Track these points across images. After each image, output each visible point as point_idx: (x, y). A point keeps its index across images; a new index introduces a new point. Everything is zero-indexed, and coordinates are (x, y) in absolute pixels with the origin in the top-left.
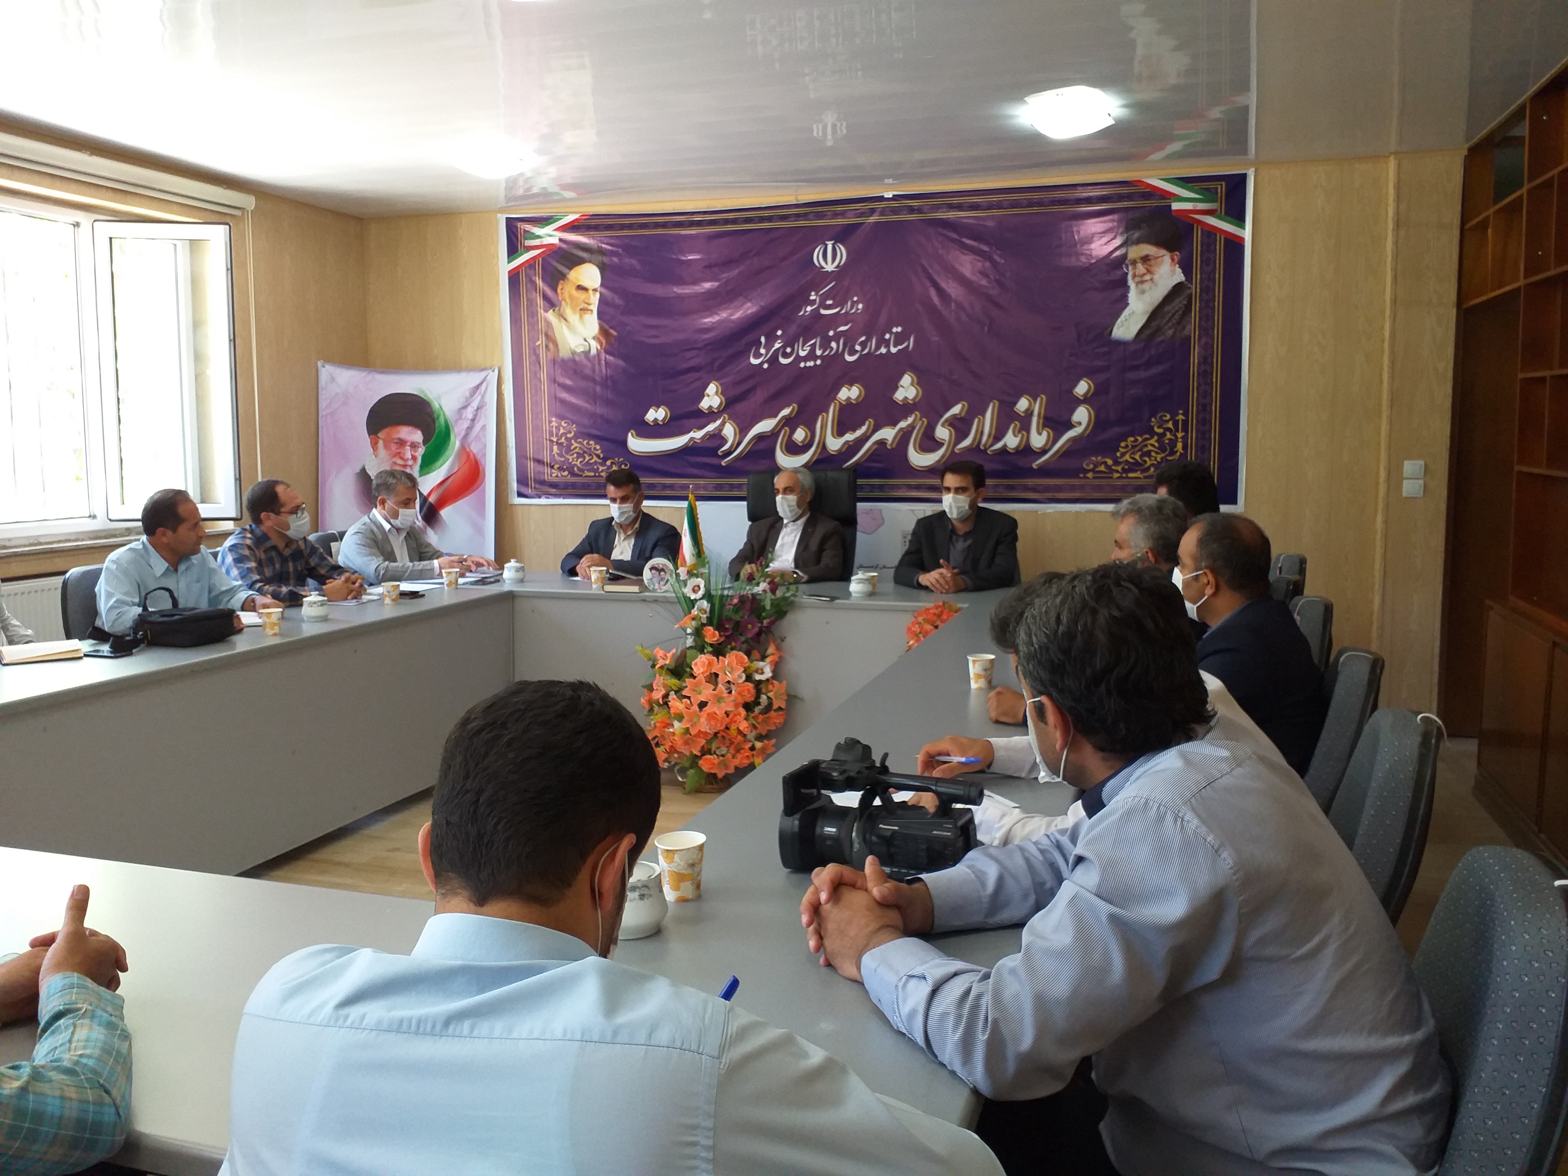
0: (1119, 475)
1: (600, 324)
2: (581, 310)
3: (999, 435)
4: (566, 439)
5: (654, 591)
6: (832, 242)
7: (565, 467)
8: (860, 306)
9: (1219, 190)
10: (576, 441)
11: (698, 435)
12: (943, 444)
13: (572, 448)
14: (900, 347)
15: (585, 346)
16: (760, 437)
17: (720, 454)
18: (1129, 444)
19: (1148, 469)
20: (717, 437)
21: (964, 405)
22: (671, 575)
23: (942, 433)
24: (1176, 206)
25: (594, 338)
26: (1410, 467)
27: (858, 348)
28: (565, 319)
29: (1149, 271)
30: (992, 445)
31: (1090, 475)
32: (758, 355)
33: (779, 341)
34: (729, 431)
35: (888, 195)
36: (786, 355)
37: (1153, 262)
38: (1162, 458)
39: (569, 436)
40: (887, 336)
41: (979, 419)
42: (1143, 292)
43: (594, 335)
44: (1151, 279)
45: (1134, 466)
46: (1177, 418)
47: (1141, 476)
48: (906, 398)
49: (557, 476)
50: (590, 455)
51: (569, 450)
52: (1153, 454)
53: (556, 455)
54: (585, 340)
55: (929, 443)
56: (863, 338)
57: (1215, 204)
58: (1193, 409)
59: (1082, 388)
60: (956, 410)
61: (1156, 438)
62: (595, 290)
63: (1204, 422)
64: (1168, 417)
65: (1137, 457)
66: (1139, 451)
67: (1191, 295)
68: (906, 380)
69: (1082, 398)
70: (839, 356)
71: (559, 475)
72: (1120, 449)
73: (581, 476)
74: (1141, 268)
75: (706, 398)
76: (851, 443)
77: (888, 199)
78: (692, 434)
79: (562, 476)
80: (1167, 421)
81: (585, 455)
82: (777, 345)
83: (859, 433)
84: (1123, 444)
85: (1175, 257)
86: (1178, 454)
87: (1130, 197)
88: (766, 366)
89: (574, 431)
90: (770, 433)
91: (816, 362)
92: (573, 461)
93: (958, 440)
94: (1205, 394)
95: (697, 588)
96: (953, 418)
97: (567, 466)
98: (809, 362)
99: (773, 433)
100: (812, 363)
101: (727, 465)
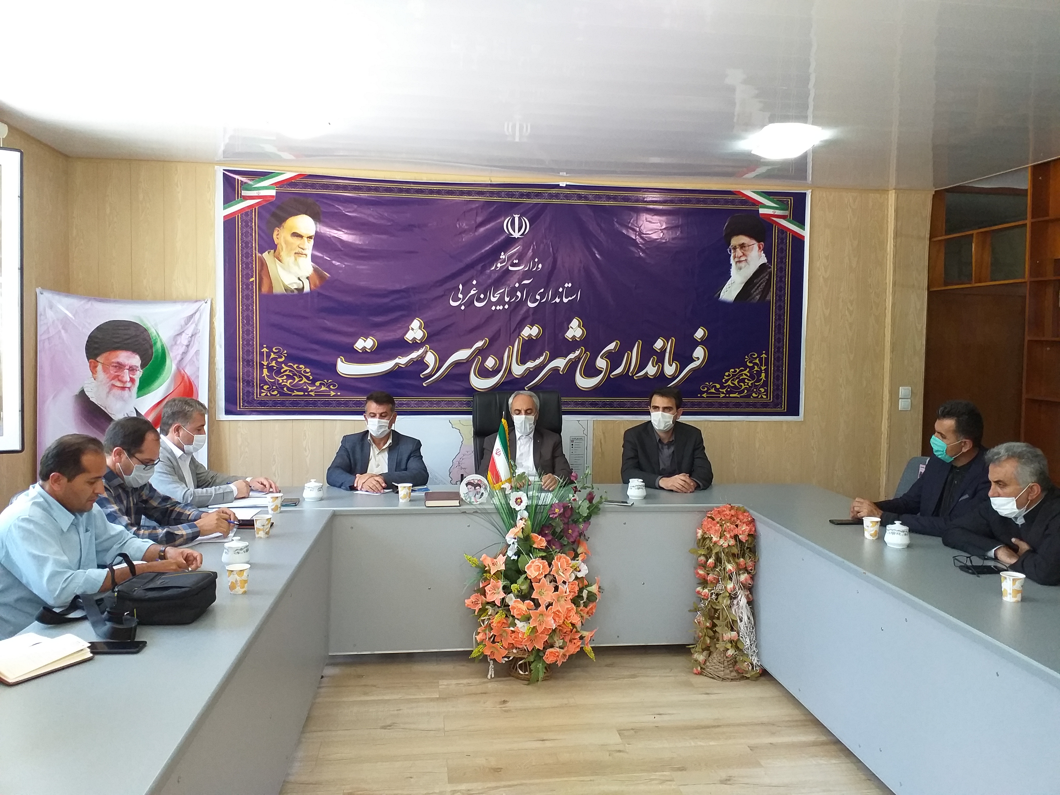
0: (724, 395)
2: (295, 253)
3: (642, 366)
4: (277, 363)
5: (471, 503)
7: (274, 387)
8: (540, 266)
9: (789, 203)
10: (286, 365)
11: (402, 361)
12: (601, 372)
13: (282, 371)
14: (570, 298)
15: (299, 283)
16: (457, 364)
17: (421, 376)
18: (731, 373)
19: (743, 391)
20: (420, 363)
21: (617, 343)
22: (486, 489)
23: (601, 363)
24: (762, 211)
25: (308, 278)
26: (903, 391)
27: (538, 297)
28: (280, 261)
29: (744, 255)
30: (636, 373)
31: (704, 395)
32: (456, 299)
33: (475, 289)
34: (430, 358)
35: (563, 184)
36: (479, 300)
37: (747, 248)
38: (752, 384)
39: (279, 360)
40: (561, 290)
41: (628, 354)
42: (740, 269)
44: (746, 260)
45: (735, 389)
46: (762, 356)
47: (738, 396)
48: (574, 336)
49: (266, 395)
50: (300, 377)
51: (279, 372)
52: (746, 381)
53: (266, 377)
55: (591, 371)
56: (542, 290)
57: (787, 211)
58: (772, 350)
59: (700, 334)
60: (611, 346)
61: (748, 369)
62: (310, 237)
63: (778, 359)
64: (756, 355)
65: (736, 383)
66: (737, 378)
67: (770, 273)
68: (575, 323)
69: (699, 341)
70: (522, 303)
71: (269, 395)
72: (725, 377)
73: (290, 395)
74: (739, 252)
75: (410, 331)
76: (531, 370)
77: (562, 187)
78: (397, 360)
79: (272, 395)
80: (756, 358)
81: (295, 377)
82: (473, 292)
83: (538, 362)
84: (727, 374)
85: (761, 245)
86: (762, 381)
87: (732, 202)
88: (463, 308)
89: (284, 356)
90: (465, 361)
91: (504, 307)
92: (283, 382)
93: (613, 369)
94: (779, 340)
95: (519, 500)
96: (609, 352)
97: (276, 387)
98: (498, 306)
99: (467, 361)
100: (501, 307)
101: (427, 386)
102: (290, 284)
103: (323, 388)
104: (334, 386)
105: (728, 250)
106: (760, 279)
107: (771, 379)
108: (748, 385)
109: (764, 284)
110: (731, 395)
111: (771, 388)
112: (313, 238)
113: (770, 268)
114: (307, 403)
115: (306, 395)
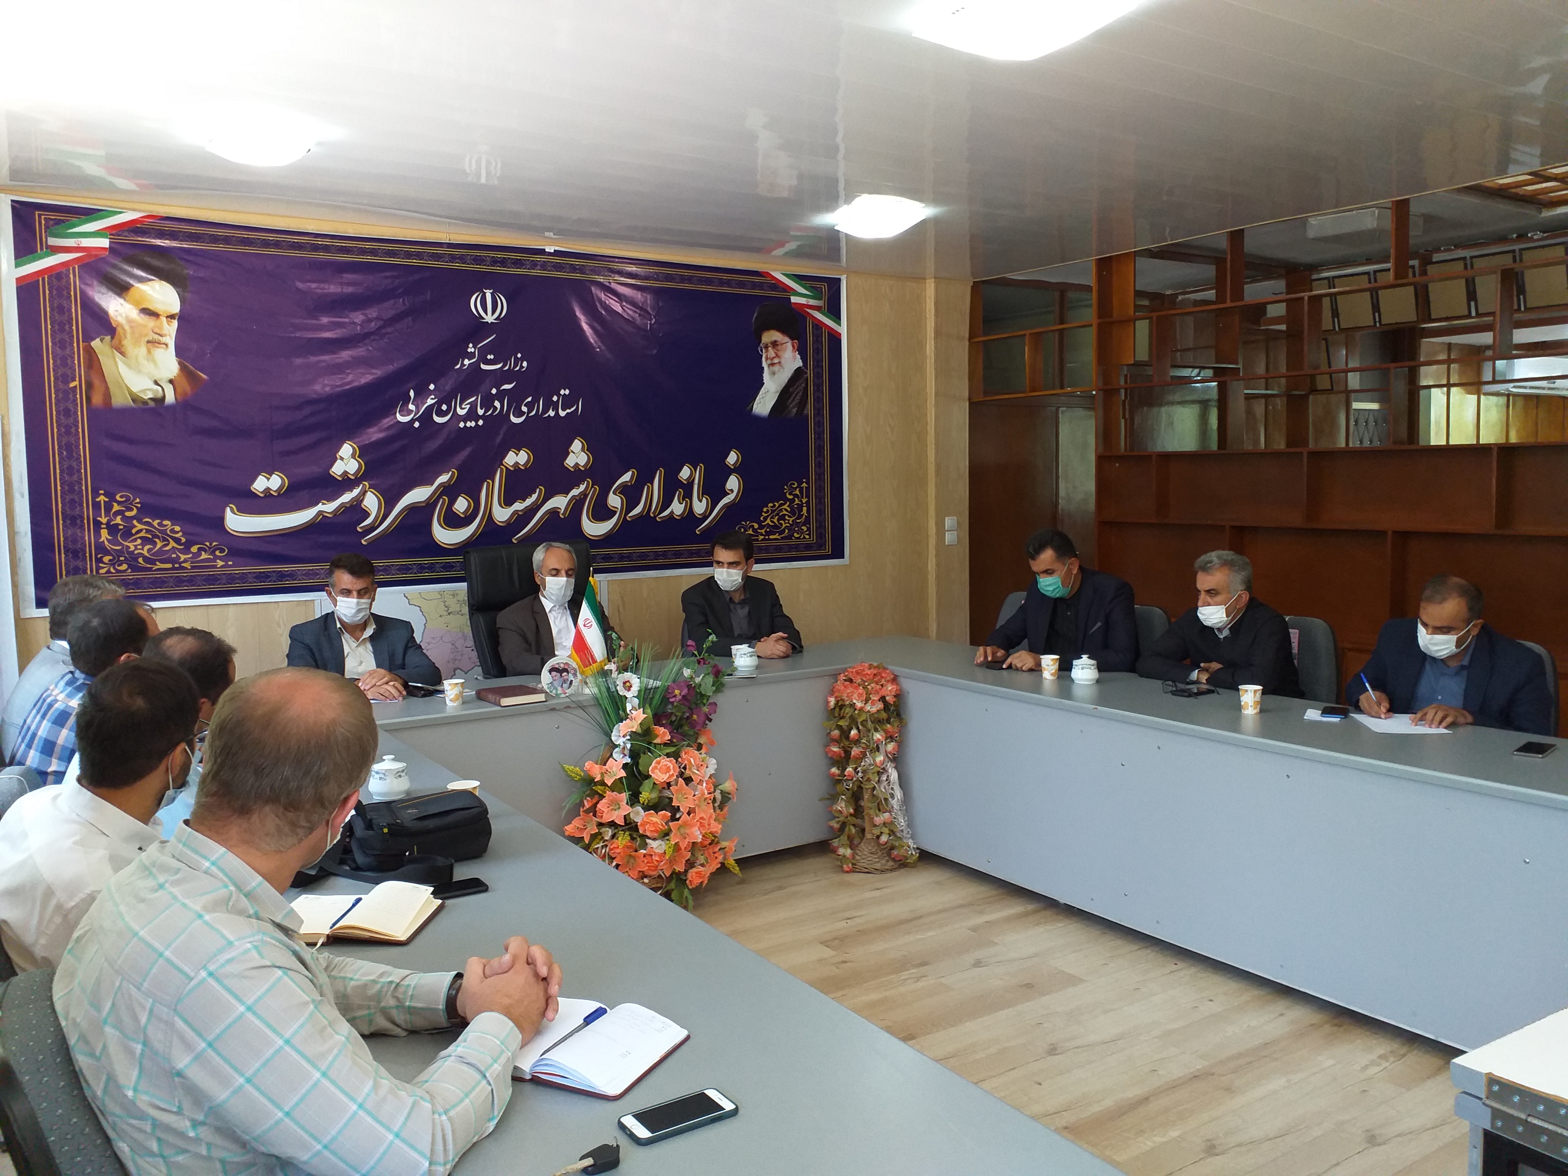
0: (763, 537)
3: (666, 502)
4: (125, 518)
6: (491, 291)
7: (122, 558)
8: (525, 364)
9: (823, 290)
10: (140, 521)
11: (329, 507)
12: (615, 513)
13: (134, 531)
14: (568, 411)
16: (412, 509)
17: (359, 529)
18: (770, 509)
19: (784, 531)
20: (356, 510)
21: (633, 473)
22: (575, 675)
23: (614, 501)
24: (794, 299)
26: (949, 522)
27: (524, 409)
29: (777, 356)
30: (659, 514)
32: (406, 412)
33: (433, 397)
34: (371, 502)
35: (550, 249)
36: (441, 414)
37: (779, 347)
38: (793, 521)
39: (128, 514)
40: (555, 398)
41: (648, 488)
42: (774, 373)
45: (774, 529)
46: (802, 486)
47: (778, 537)
48: (577, 464)
49: (108, 572)
50: (165, 540)
51: (128, 533)
52: (787, 517)
53: (106, 543)
54: (156, 383)
55: (601, 512)
56: (529, 399)
57: (821, 302)
58: (813, 476)
59: (732, 458)
60: (626, 478)
61: (788, 503)
63: (820, 489)
64: (796, 485)
65: (775, 520)
66: (776, 515)
68: (577, 445)
69: (732, 467)
70: (503, 417)
71: (112, 570)
72: (763, 514)
73: (150, 569)
74: (771, 352)
75: (339, 461)
76: (520, 513)
77: (550, 254)
78: (320, 507)
79: (118, 571)
80: (795, 488)
81: (157, 540)
82: (430, 401)
83: (529, 501)
84: (765, 510)
86: (804, 517)
87: (760, 286)
88: (417, 425)
89: (136, 507)
90: (424, 504)
91: (476, 422)
92: (136, 549)
93: (630, 508)
94: (820, 465)
96: (624, 486)
97: (125, 557)
98: (469, 422)
99: (427, 504)
100: (473, 424)
101: (368, 544)
103: (204, 556)
104: (222, 551)
105: (759, 349)
106: (795, 387)
107: (813, 515)
108: (789, 523)
109: (800, 394)
110: (771, 537)
111: (813, 525)
113: (806, 373)
114: (179, 581)
115: (177, 569)
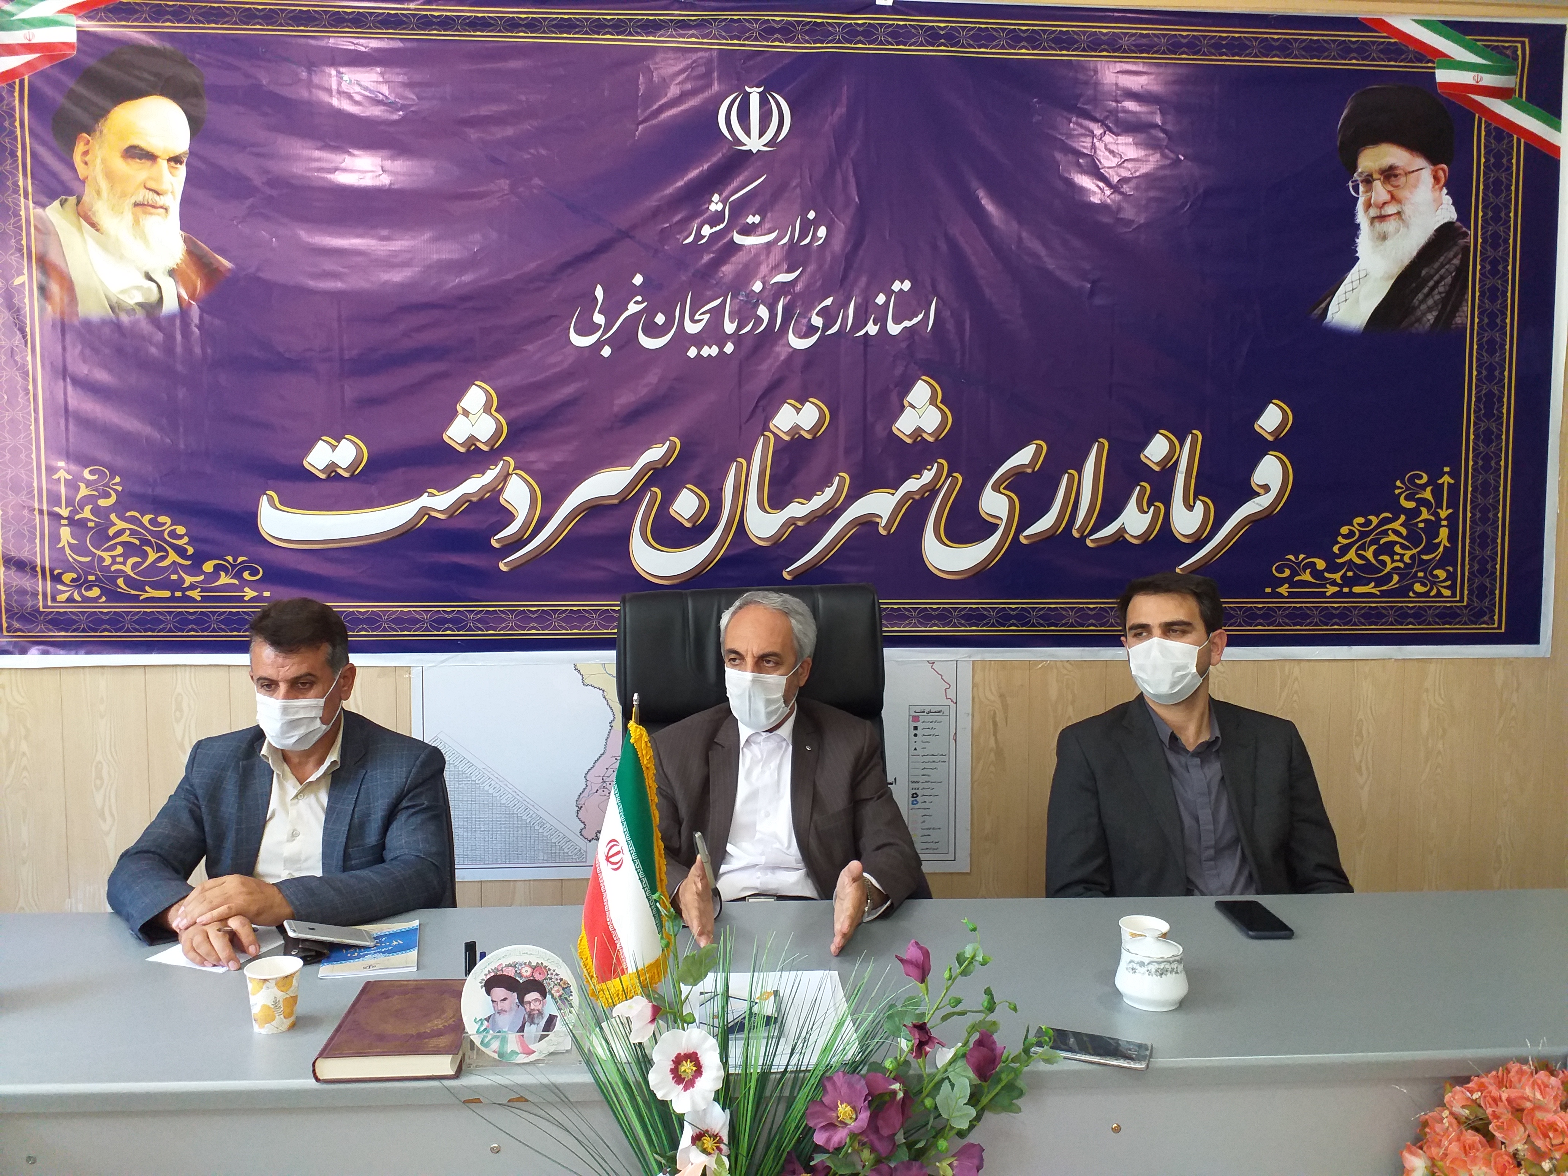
0: (1337, 589)
1: (186, 241)
2: (136, 205)
3: (1109, 510)
4: (96, 511)
5: (503, 1060)
7: (91, 578)
8: (822, 232)
9: (1519, 52)
10: (121, 516)
11: (439, 502)
12: (995, 527)
13: (111, 532)
14: (907, 324)
15: (149, 289)
16: (593, 509)
17: (494, 543)
18: (1356, 529)
19: (1388, 578)
20: (490, 508)
21: (1039, 447)
23: (994, 504)
24: (1443, 76)
25: (172, 273)
27: (817, 321)
28: (93, 225)
29: (1393, 198)
30: (1095, 530)
31: (1283, 590)
32: (587, 329)
33: (639, 298)
34: (518, 494)
36: (653, 331)
37: (1402, 180)
38: (1412, 557)
39: (102, 503)
40: (881, 299)
41: (1071, 477)
42: (1384, 237)
43: (172, 265)
44: (1399, 213)
45: (1365, 572)
46: (1440, 481)
47: (1374, 591)
48: (919, 429)
49: (70, 600)
50: (160, 549)
51: (102, 536)
52: (1397, 549)
53: (67, 550)
54: (149, 278)
55: (965, 526)
56: (828, 301)
57: (1513, 77)
58: (1468, 462)
59: (1271, 419)
60: (1023, 457)
61: (1403, 518)
62: (175, 160)
63: (1486, 487)
64: (1425, 478)
66: (1372, 543)
67: (1466, 249)
68: (921, 392)
69: (1270, 438)
70: (772, 336)
71: (77, 597)
72: (1340, 539)
73: (135, 598)
74: (1380, 191)
75: (460, 419)
76: (800, 523)
77: (883, 9)
78: (424, 501)
79: (85, 599)
80: (1423, 487)
81: (148, 549)
82: (633, 308)
83: (818, 501)
84: (1344, 530)
85: (1441, 173)
86: (1441, 549)
87: (1362, 50)
88: (606, 352)
89: (115, 491)
90: (616, 502)
91: (721, 347)
92: (114, 562)
93: (1028, 519)
94: (1488, 437)
95: (687, 1067)
96: (1018, 474)
97: (96, 575)
98: (706, 347)
99: (622, 502)
100: (714, 351)
101: (511, 570)
102: (123, 292)
103: (224, 579)
104: (254, 572)
105: (1350, 184)
106: (1436, 265)
107: (1465, 546)
108: (1402, 560)
109: (1449, 280)
110: (1357, 589)
111: (1464, 567)
112: (185, 160)
113: (1466, 235)
114: (183, 622)
115: (178, 600)
